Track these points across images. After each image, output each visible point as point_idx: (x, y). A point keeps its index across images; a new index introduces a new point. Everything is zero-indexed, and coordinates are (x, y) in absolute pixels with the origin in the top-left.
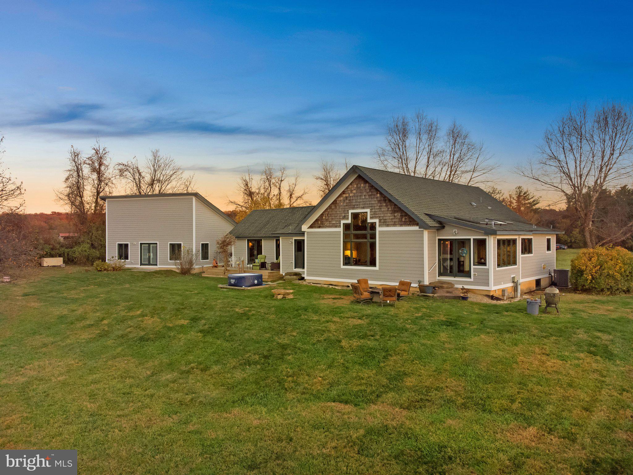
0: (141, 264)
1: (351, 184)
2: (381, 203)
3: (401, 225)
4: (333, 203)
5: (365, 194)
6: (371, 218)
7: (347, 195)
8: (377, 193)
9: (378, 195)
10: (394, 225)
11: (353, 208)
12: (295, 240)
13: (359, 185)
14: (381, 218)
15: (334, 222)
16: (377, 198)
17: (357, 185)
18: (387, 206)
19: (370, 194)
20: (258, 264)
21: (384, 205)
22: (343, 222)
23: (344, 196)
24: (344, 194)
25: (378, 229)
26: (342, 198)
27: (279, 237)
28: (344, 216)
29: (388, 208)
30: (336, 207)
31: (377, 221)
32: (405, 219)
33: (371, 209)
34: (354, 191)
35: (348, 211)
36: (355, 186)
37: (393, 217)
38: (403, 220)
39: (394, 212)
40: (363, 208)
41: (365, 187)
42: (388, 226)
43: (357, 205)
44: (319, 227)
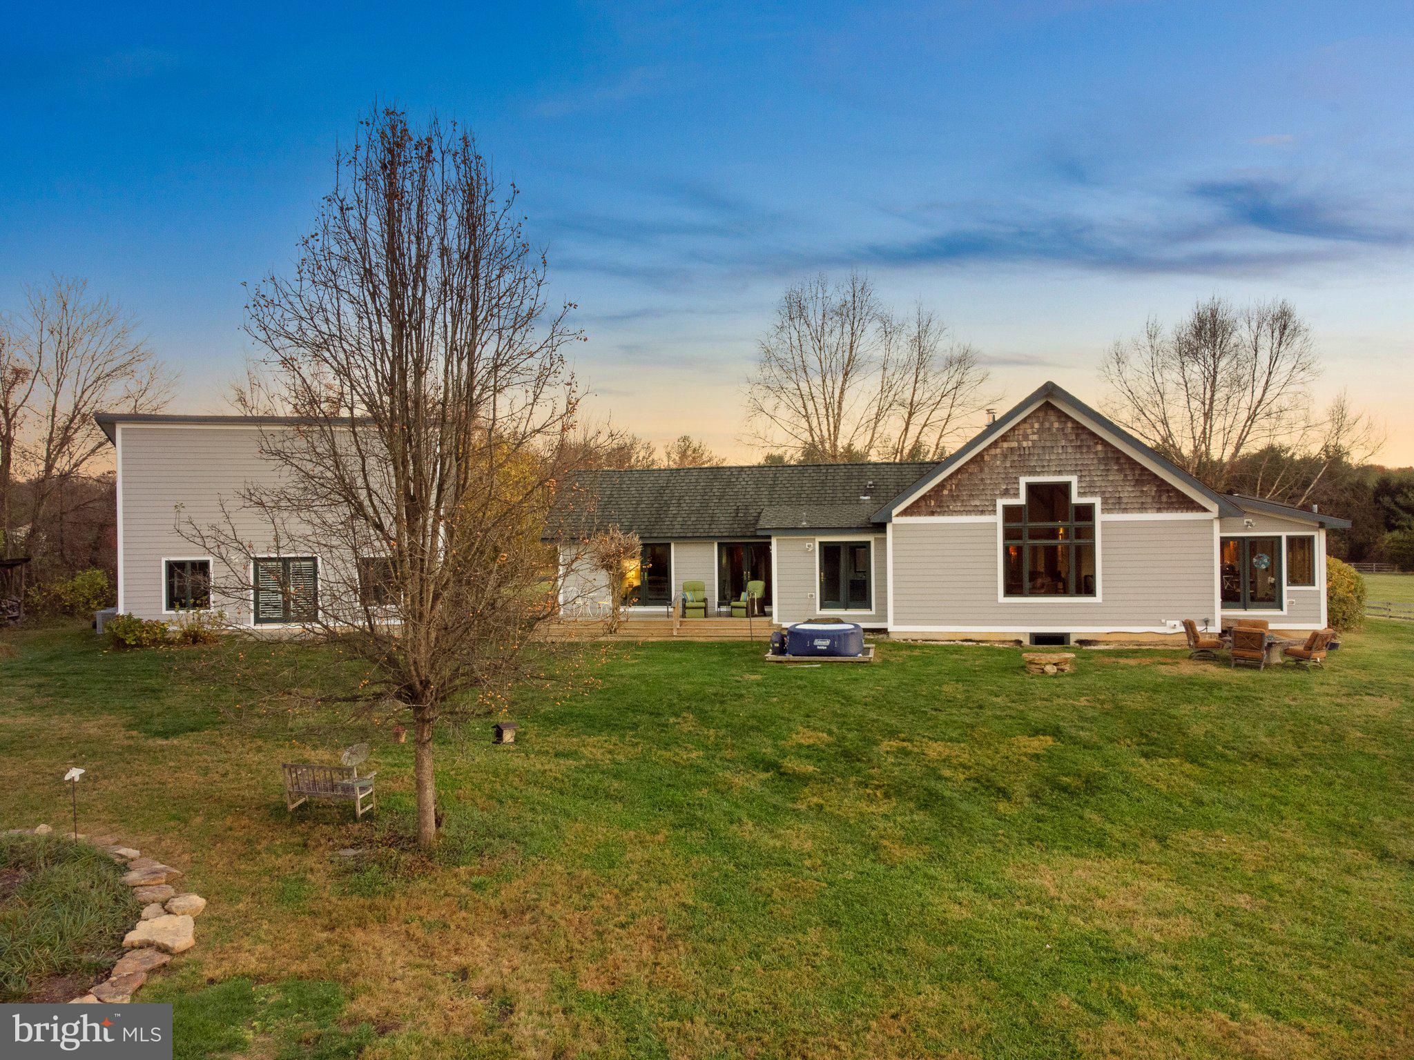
0: (258, 620)
1: (1024, 421)
2: (1106, 465)
3: (1159, 510)
4: (972, 461)
5: (1063, 443)
6: (1080, 494)
7: (1015, 444)
8: (1097, 443)
9: (1099, 448)
10: (1143, 508)
11: (1033, 472)
12: (821, 543)
13: (1047, 425)
14: (1107, 495)
15: (977, 503)
16: (1096, 453)
17: (1042, 424)
18: (1120, 470)
19: (1079, 444)
20: (744, 604)
21: (1116, 468)
22: (1001, 503)
23: (1005, 445)
24: (1005, 441)
25: (1100, 517)
26: (998, 451)
27: (769, 537)
28: (1007, 490)
29: (1126, 476)
30: (982, 470)
31: (1097, 501)
32: (1169, 497)
33: (1081, 477)
34: (1035, 437)
35: (1016, 478)
36: (1036, 426)
37: (1138, 494)
38: (1164, 499)
39: (1138, 482)
40: (1060, 473)
41: (1063, 429)
42: (1125, 510)
43: (1043, 466)
44: (932, 513)
